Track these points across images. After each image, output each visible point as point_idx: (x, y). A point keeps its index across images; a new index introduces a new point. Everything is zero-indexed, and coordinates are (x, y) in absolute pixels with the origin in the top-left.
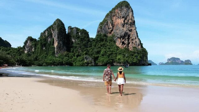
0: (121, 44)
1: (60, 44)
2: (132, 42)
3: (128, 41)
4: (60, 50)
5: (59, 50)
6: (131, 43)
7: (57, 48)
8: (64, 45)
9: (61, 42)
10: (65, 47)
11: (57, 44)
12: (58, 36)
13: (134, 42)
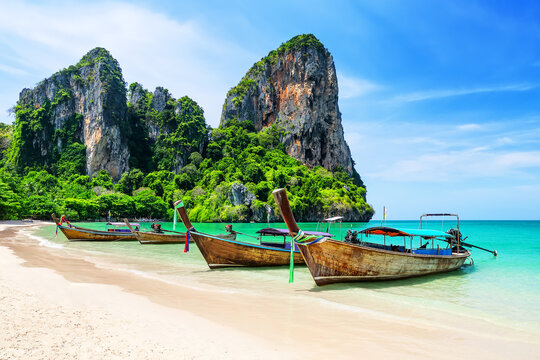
0: (303, 156)
1: (112, 139)
2: (332, 154)
3: (322, 147)
4: (109, 161)
5: (105, 161)
6: (329, 155)
7: (96, 154)
8: (122, 141)
9: (115, 131)
10: (126, 151)
11: (100, 135)
12: (104, 107)
13: (336, 152)
